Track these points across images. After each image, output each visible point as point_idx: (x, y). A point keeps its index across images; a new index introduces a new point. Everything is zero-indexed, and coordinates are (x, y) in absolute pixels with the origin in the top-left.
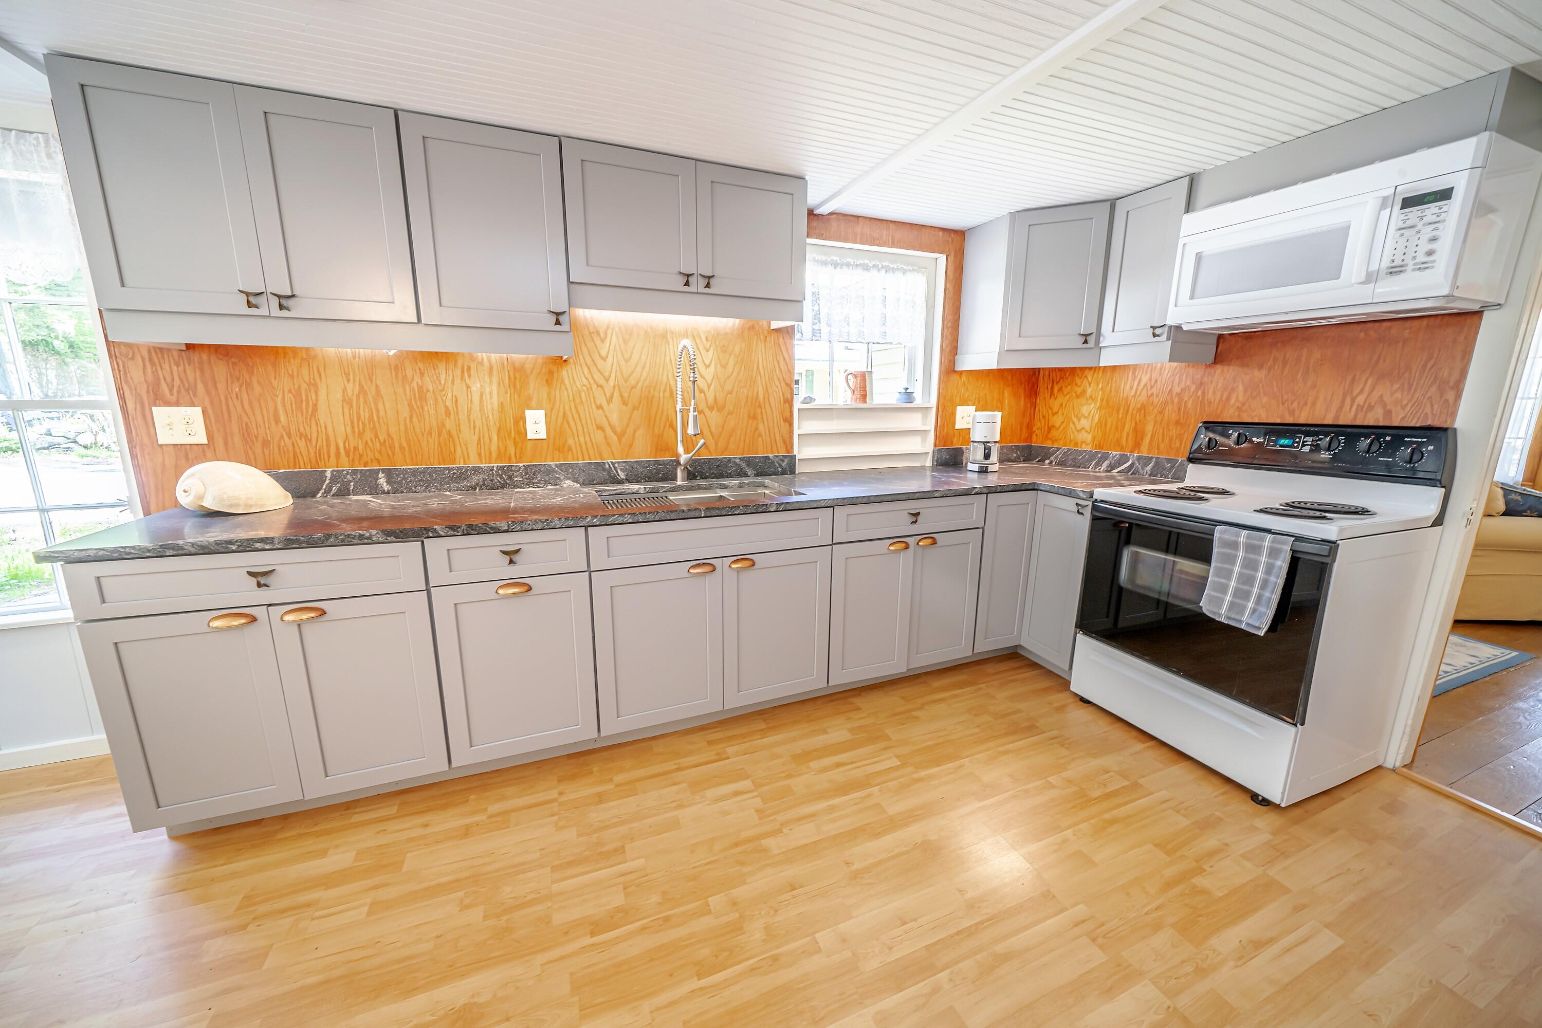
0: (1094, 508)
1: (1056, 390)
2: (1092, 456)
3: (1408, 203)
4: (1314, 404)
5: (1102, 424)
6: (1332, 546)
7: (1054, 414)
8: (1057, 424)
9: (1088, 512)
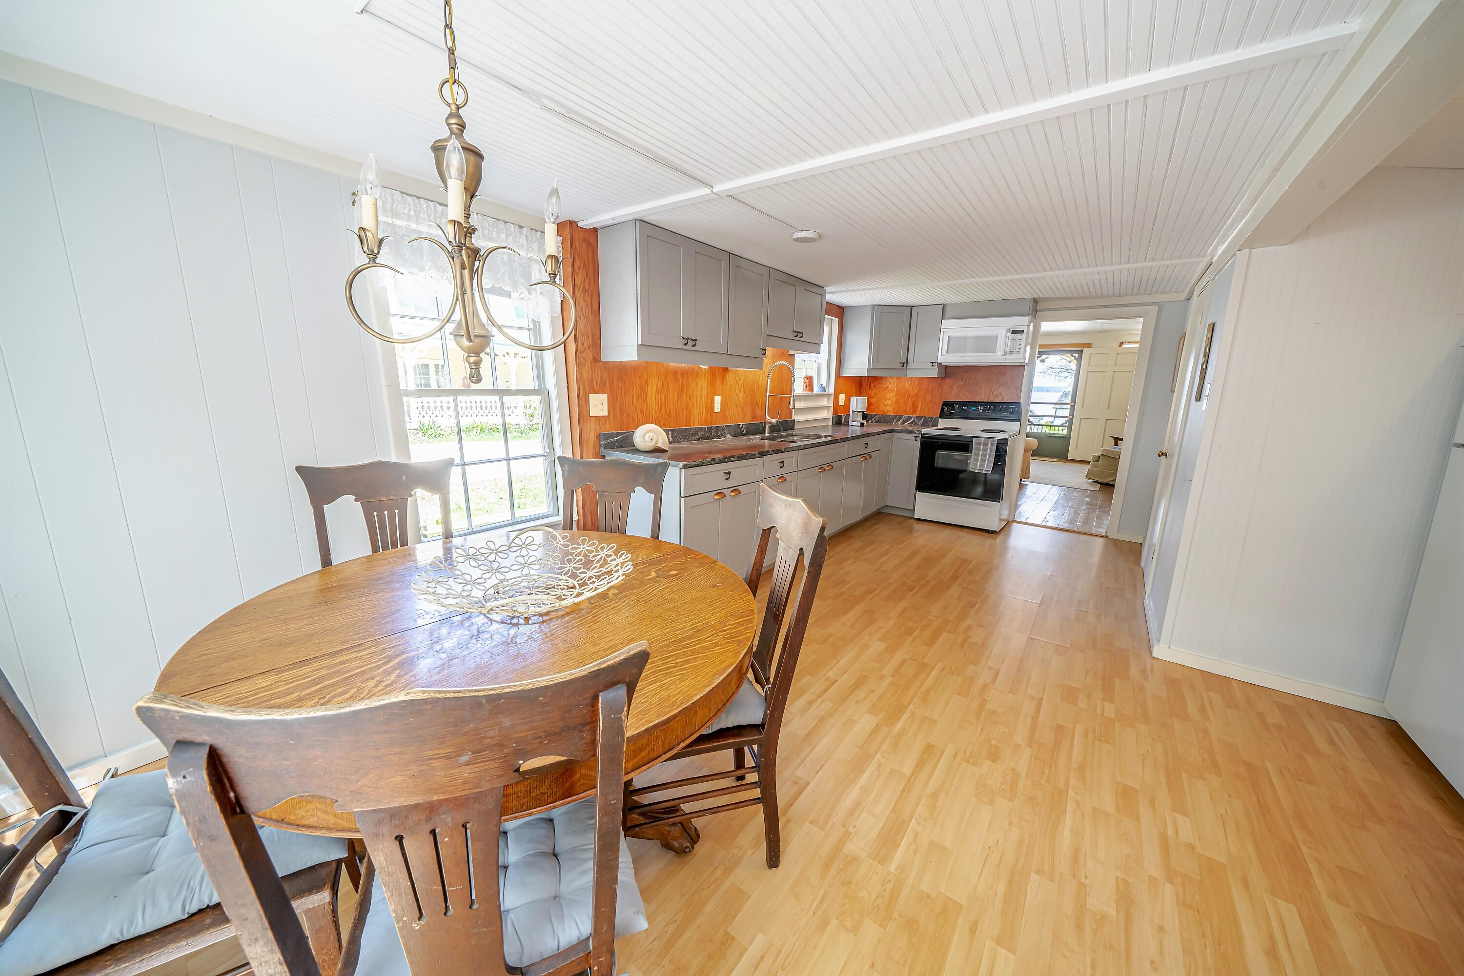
0: (922, 437)
1: (872, 385)
2: (895, 417)
3: (1013, 332)
4: (981, 394)
5: (897, 402)
6: (1006, 440)
7: (871, 398)
8: (874, 403)
9: (919, 439)
